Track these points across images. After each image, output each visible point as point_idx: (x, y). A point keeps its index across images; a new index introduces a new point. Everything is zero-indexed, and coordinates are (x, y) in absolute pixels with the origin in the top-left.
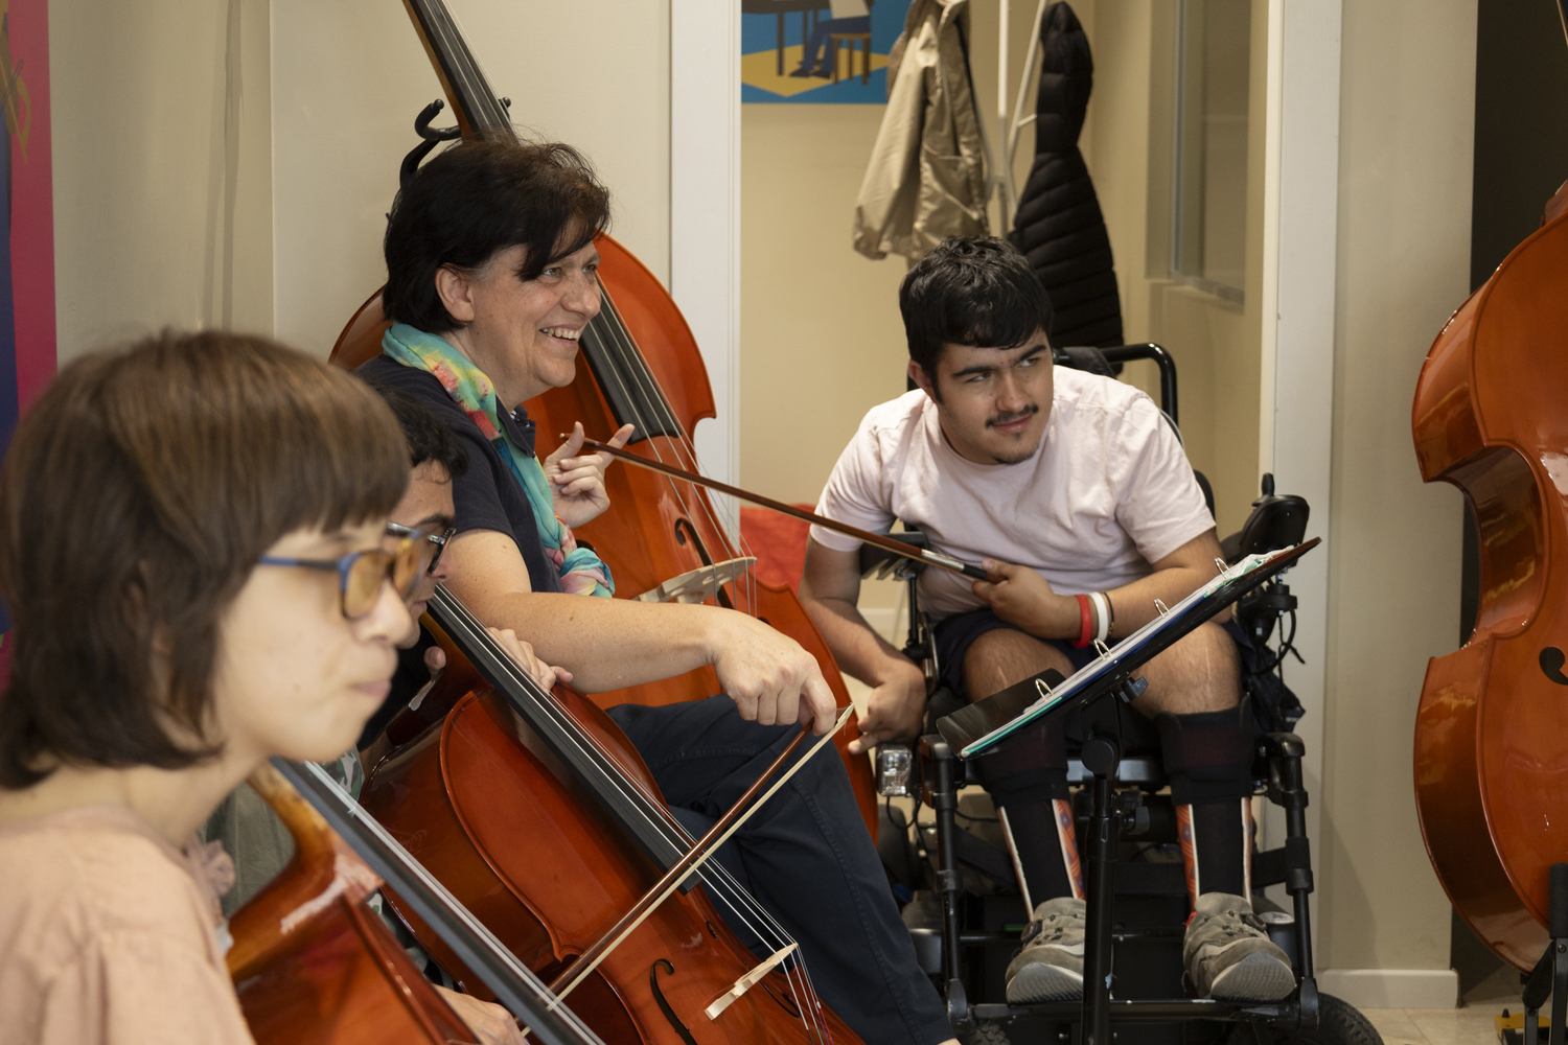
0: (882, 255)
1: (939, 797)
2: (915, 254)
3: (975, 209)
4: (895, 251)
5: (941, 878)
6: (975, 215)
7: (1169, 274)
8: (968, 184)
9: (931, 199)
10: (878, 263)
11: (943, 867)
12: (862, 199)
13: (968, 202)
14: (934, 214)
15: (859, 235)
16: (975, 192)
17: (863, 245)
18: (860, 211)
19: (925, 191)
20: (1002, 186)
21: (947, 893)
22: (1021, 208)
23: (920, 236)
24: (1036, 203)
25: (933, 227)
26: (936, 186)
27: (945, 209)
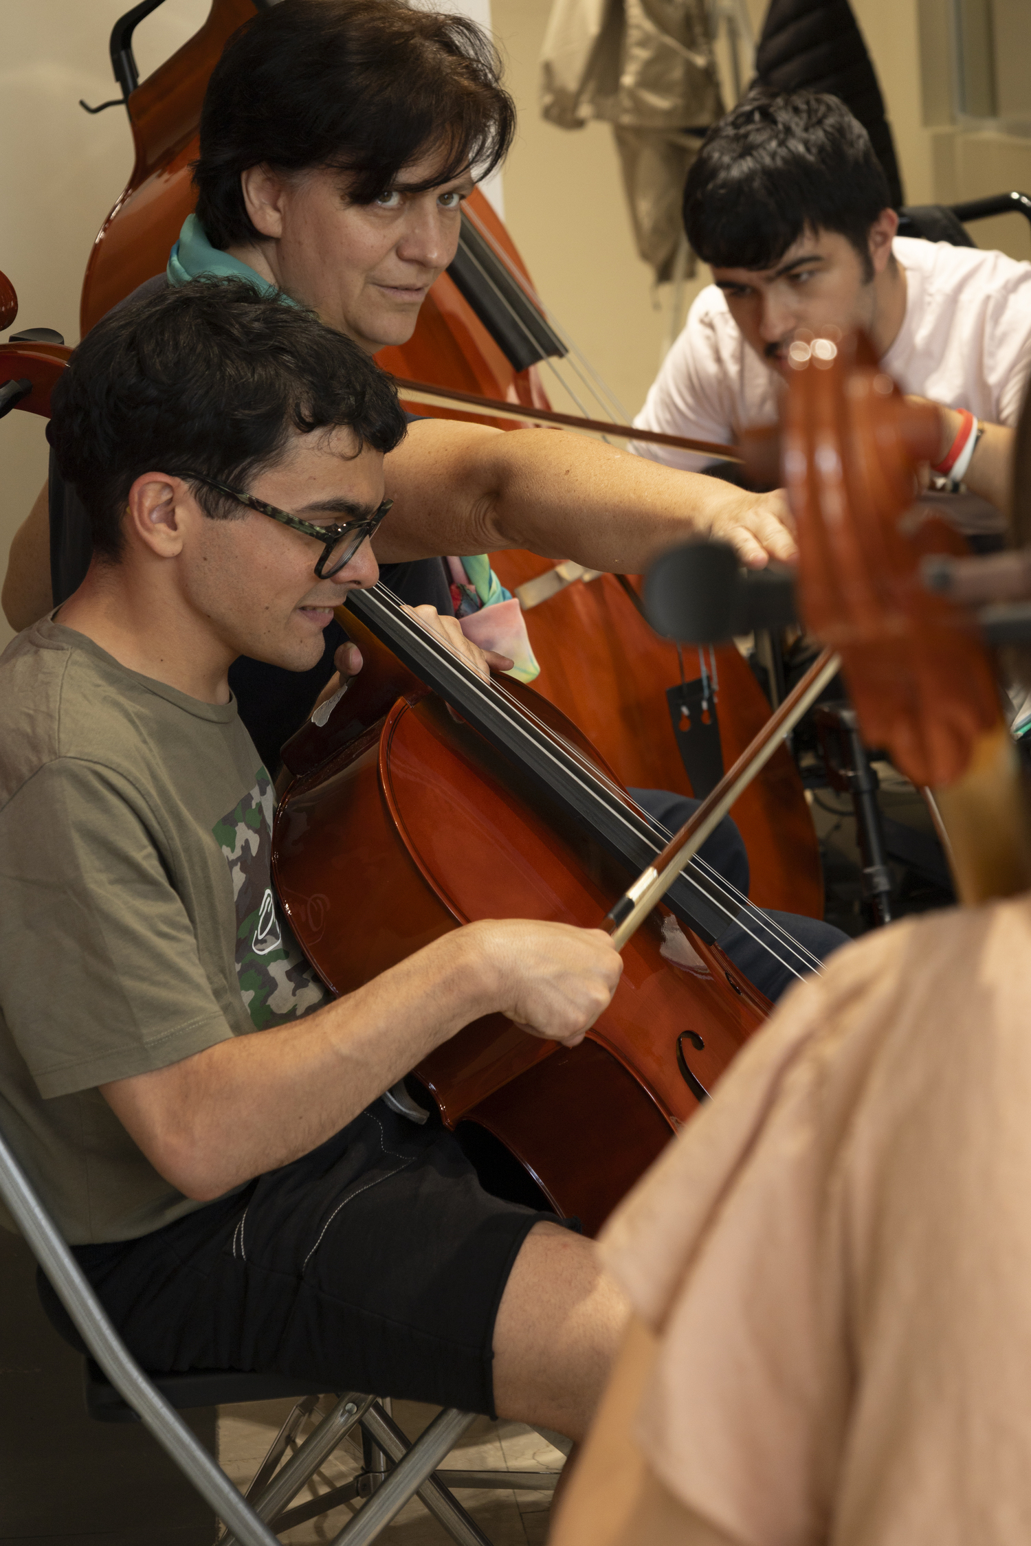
0: (579, 124)
1: (855, 777)
2: (626, 119)
3: (699, 53)
4: (599, 116)
5: (870, 876)
6: (700, 61)
7: (953, 120)
8: (688, 22)
9: (643, 43)
10: (574, 136)
11: (868, 862)
12: (548, 50)
13: (691, 44)
14: (648, 64)
15: (548, 99)
16: (698, 29)
17: (555, 112)
18: (548, 69)
19: (633, 35)
20: (731, 21)
21: (878, 895)
22: (761, 49)
23: (632, 94)
24: (782, 39)
25: (650, 80)
26: (648, 26)
27: (662, 56)
